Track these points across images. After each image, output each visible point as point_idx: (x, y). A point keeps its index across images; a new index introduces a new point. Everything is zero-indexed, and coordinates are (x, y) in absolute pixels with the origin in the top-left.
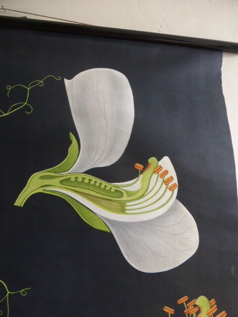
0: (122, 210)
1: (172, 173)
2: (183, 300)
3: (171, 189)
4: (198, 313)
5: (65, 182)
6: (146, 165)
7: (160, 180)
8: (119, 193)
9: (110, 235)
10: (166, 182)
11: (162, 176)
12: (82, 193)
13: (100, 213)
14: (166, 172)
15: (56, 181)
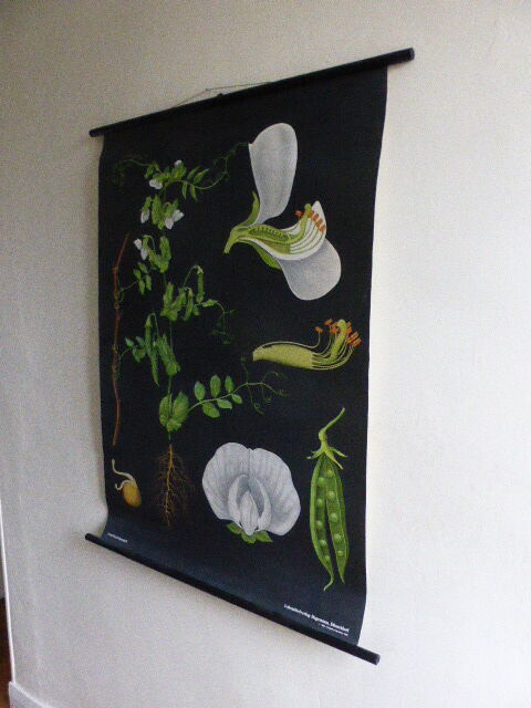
0: (288, 251)
1: (322, 216)
2: (329, 322)
3: (322, 230)
4: (338, 332)
5: (253, 232)
6: (303, 210)
7: (314, 223)
8: (286, 237)
9: (280, 272)
10: (318, 224)
11: (314, 220)
12: (263, 240)
13: (274, 255)
14: (317, 215)
15: (246, 233)
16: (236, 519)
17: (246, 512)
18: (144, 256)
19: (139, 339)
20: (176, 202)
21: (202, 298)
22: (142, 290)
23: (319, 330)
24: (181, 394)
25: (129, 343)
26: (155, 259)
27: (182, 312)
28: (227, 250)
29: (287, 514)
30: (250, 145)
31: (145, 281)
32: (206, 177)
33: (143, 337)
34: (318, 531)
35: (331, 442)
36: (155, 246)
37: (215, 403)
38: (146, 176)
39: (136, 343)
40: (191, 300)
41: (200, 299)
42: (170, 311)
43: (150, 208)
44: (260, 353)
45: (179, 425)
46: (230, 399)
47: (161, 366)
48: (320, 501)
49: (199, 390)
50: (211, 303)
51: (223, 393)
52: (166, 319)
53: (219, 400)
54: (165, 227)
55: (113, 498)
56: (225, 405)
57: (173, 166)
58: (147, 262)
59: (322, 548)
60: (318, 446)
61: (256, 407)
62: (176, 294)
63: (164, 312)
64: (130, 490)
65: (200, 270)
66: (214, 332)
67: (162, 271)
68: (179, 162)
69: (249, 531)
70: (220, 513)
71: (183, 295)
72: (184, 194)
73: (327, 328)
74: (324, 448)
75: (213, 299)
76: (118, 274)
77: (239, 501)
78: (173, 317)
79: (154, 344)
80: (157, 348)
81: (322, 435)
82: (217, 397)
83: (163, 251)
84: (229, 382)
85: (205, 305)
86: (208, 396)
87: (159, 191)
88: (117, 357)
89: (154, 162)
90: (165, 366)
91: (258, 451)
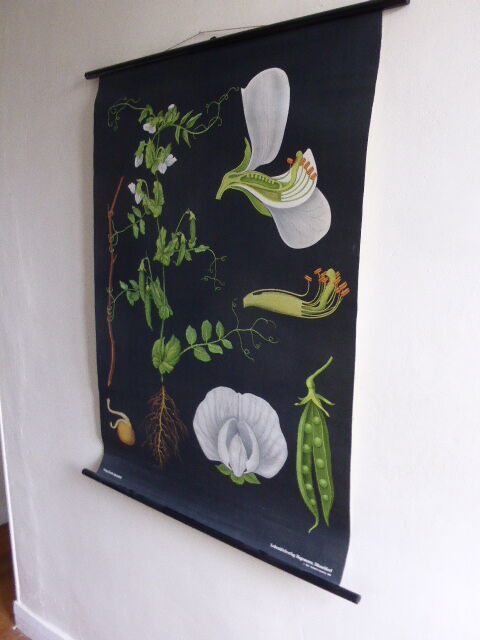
0: (279, 199)
1: (313, 164)
2: (318, 271)
3: (312, 178)
4: (328, 282)
5: (243, 179)
6: (294, 158)
7: (305, 171)
8: (277, 185)
9: (271, 219)
10: (309, 172)
11: (305, 167)
12: (254, 188)
13: (265, 202)
14: (309, 163)
15: (238, 179)
16: (225, 460)
17: (235, 454)
18: (138, 199)
19: (132, 282)
20: (169, 147)
21: (194, 244)
22: (136, 235)
23: (308, 278)
24: (173, 337)
25: (123, 286)
26: (149, 204)
27: (174, 257)
28: (219, 196)
29: (276, 457)
30: (243, 90)
31: (138, 225)
32: (198, 122)
33: (137, 280)
34: (305, 476)
35: (318, 390)
36: (148, 190)
37: (206, 348)
38: (140, 120)
39: (130, 286)
40: (183, 247)
41: (192, 245)
42: (163, 256)
43: (144, 152)
44: (250, 300)
45: (172, 368)
46: (220, 344)
47: (155, 310)
48: (307, 447)
49: (191, 334)
50: (203, 248)
51: (214, 337)
52: (158, 264)
53: (209, 345)
54: (158, 172)
55: (109, 436)
56: (215, 349)
57: (167, 110)
58: (140, 207)
59: (307, 491)
60: (305, 392)
61: (246, 352)
62: (168, 239)
63: (157, 257)
64: (125, 428)
65: (193, 216)
66: (206, 278)
67: (155, 216)
68: (172, 106)
69: (237, 472)
70: (210, 455)
71: (175, 241)
72: (177, 139)
73: (315, 278)
74: (312, 396)
75: (205, 245)
76: (112, 218)
77: (228, 444)
78: (166, 262)
79: (148, 287)
80: (150, 291)
81: (309, 382)
82: (208, 342)
83: (156, 195)
84: (219, 327)
85: (197, 251)
86: (199, 340)
87: (151, 136)
88: (112, 300)
89: (148, 106)
90: (158, 310)
91: (247, 396)
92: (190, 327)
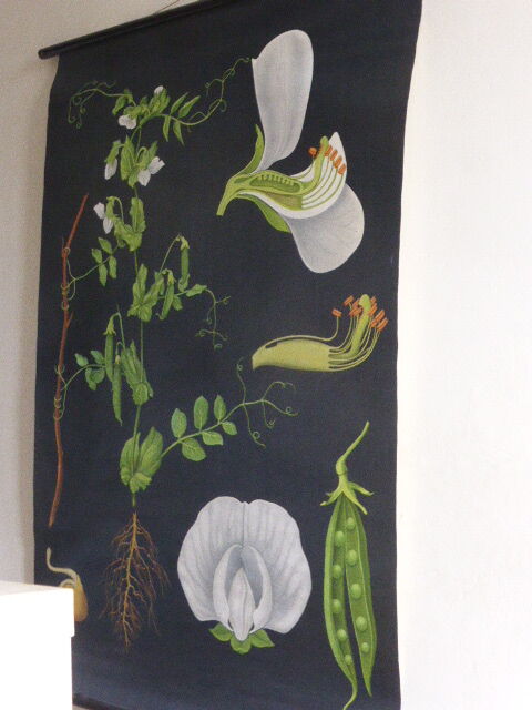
0: (300, 206)
1: (341, 152)
2: (349, 300)
3: (341, 172)
4: (361, 314)
5: (254, 182)
6: (318, 147)
7: (331, 163)
8: (297, 186)
9: (289, 236)
10: (335, 165)
11: (332, 158)
12: (267, 193)
13: (281, 212)
14: (336, 152)
15: (246, 184)
16: (223, 618)
17: (237, 603)
18: (107, 228)
19: (95, 354)
20: (154, 146)
21: (186, 284)
22: (103, 279)
24: (152, 430)
25: (81, 361)
26: (123, 231)
27: (158, 308)
28: (220, 212)
29: (295, 595)
30: (254, 61)
31: (107, 266)
32: (194, 108)
33: (102, 349)
34: (335, 617)
35: (351, 477)
36: (123, 212)
37: (199, 439)
38: (115, 111)
39: (91, 360)
40: (172, 289)
41: (182, 287)
42: (142, 310)
43: (119, 157)
44: (262, 357)
45: (149, 479)
46: (220, 430)
47: (126, 391)
48: (338, 568)
49: (178, 421)
50: (198, 289)
51: (211, 419)
52: (135, 319)
53: (204, 433)
54: (138, 184)
56: (213, 439)
57: (152, 95)
58: (111, 237)
59: (341, 643)
60: (333, 482)
61: (255, 436)
62: (150, 281)
63: (132, 311)
65: (185, 244)
66: (201, 334)
67: (132, 249)
68: (159, 89)
69: (241, 634)
70: (201, 613)
71: (159, 283)
72: (166, 132)
73: (346, 310)
74: (344, 488)
75: (202, 284)
76: (68, 257)
77: (228, 589)
78: (146, 317)
79: (118, 358)
80: (121, 364)
81: (340, 467)
82: (203, 429)
83: (135, 219)
84: (219, 403)
85: (190, 293)
86: (191, 428)
87: (131, 131)
88: (63, 385)
89: (126, 90)
90: (131, 392)
91: (257, 503)
92: (177, 411)
